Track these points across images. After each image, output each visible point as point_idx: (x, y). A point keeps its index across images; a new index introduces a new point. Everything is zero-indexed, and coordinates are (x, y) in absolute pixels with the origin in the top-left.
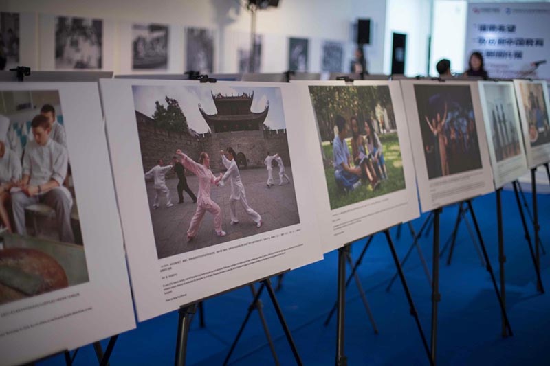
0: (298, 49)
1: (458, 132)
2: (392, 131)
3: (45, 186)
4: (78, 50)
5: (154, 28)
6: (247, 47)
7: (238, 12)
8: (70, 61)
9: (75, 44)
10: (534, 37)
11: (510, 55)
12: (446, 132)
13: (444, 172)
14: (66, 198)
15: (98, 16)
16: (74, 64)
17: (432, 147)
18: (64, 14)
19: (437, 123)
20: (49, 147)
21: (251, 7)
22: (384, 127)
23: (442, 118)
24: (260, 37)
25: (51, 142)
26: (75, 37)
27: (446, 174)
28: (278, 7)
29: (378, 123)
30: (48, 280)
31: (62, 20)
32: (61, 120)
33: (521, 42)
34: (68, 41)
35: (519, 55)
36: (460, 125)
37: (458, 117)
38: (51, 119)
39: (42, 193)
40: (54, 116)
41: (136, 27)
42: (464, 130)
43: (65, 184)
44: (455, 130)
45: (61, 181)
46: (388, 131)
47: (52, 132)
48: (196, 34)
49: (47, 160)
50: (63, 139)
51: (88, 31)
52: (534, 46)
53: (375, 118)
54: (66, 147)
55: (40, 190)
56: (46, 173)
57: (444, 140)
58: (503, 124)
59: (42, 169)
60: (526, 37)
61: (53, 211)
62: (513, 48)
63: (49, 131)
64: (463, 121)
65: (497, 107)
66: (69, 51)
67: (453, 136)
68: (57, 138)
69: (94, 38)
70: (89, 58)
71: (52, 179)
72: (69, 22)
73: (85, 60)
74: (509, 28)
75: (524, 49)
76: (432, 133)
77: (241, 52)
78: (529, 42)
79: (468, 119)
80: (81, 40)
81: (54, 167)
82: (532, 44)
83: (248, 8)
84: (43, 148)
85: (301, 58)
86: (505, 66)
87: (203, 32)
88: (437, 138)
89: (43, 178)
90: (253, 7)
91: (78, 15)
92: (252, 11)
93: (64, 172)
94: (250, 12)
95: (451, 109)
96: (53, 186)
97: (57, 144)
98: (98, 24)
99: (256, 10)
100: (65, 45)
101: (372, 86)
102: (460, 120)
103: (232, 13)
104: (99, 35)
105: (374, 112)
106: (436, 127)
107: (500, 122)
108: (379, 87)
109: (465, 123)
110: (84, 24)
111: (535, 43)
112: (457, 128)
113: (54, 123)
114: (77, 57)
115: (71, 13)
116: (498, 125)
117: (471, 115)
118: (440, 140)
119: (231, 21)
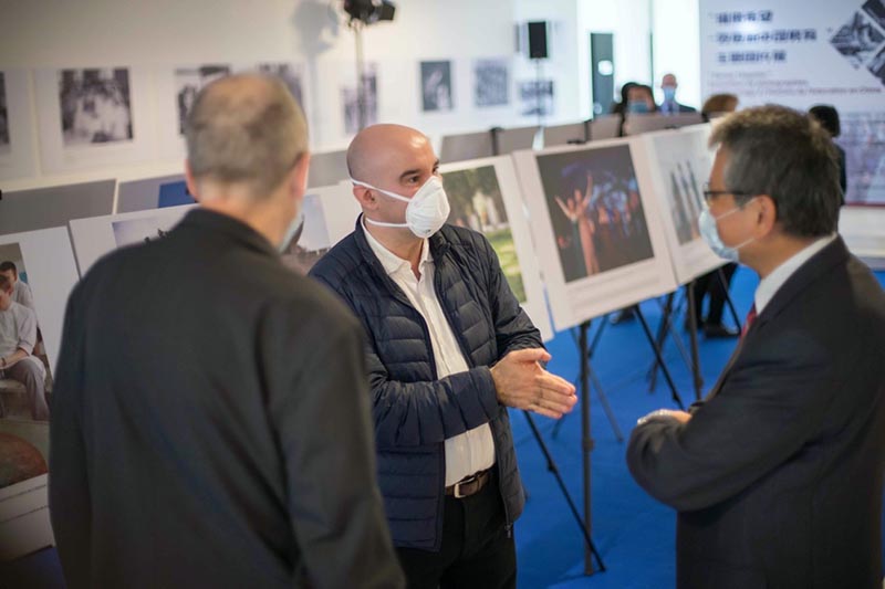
0: (435, 78)
1: (611, 213)
2: (502, 227)
3: (11, 358)
4: (95, 116)
5: (207, 71)
6: (352, 82)
7: (335, 32)
8: (84, 133)
9: (89, 107)
10: (801, 26)
11: (767, 56)
12: (593, 214)
13: (589, 270)
14: (38, 368)
15: (121, 63)
16: (91, 137)
17: (569, 239)
18: (69, 66)
19: (575, 204)
20: (12, 311)
21: (353, 24)
22: (488, 223)
23: (583, 195)
24: (373, 65)
25: (14, 306)
26: (90, 97)
27: (594, 273)
28: (394, 21)
29: (479, 218)
30: (22, 467)
31: (67, 76)
32: (24, 277)
33: (782, 36)
34: (80, 105)
35: (780, 56)
36: (613, 202)
37: (611, 191)
38: (12, 278)
39: (7, 366)
40: (15, 274)
41: (180, 72)
42: (622, 207)
43: (34, 353)
44: (607, 210)
45: (29, 350)
46: (495, 227)
47: (15, 292)
48: (273, 70)
49: (11, 327)
50: (30, 300)
51: (108, 87)
52: (803, 40)
53: (474, 211)
54: (33, 309)
55: (4, 364)
56: (10, 342)
57: (588, 226)
58: (691, 190)
59: (6, 339)
60: (788, 27)
61: (23, 386)
62: (773, 46)
63: (10, 293)
64: (619, 196)
65: (679, 167)
66: (82, 119)
67: (604, 218)
68: (22, 300)
69: (118, 95)
70: (113, 126)
71: (19, 349)
72: (79, 77)
73: (107, 129)
74: (763, 15)
75: (786, 46)
76: (567, 219)
77: (345, 92)
78: (794, 35)
79: (628, 193)
80: (99, 100)
81: (20, 334)
82: (799, 39)
83: (350, 25)
84: (5, 313)
85: (441, 90)
86: (761, 74)
87: (283, 69)
88: (577, 225)
89: (8, 349)
90: (357, 23)
91: (91, 64)
92: (356, 30)
93: (33, 338)
94: (353, 32)
95: (600, 181)
96: (21, 356)
97: (23, 307)
98: (122, 76)
99: (361, 28)
100: (75, 111)
101: (467, 171)
102: (615, 195)
103: (326, 35)
104: (125, 91)
105: (471, 203)
106: (574, 209)
107: (685, 186)
108: (480, 170)
109: (624, 197)
110: (102, 76)
111: (803, 36)
112: (609, 207)
113: (16, 282)
114: (94, 126)
115: (80, 63)
116: (683, 193)
117: (632, 186)
118: (583, 227)
119: (325, 47)
